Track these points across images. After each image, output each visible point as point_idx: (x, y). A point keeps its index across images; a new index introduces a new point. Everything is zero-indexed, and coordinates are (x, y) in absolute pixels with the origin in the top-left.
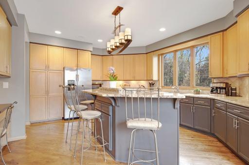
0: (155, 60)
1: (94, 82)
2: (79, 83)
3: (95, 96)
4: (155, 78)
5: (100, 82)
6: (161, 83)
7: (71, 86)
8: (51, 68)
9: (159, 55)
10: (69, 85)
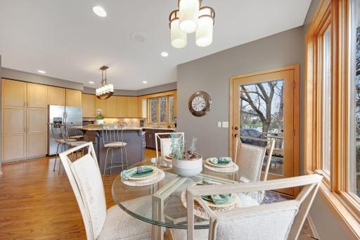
0: (144, 102)
1: (85, 120)
2: (67, 121)
3: (84, 131)
4: (144, 116)
5: (93, 120)
6: (149, 120)
7: (58, 123)
8: (31, 105)
9: (147, 99)
10: (55, 122)
